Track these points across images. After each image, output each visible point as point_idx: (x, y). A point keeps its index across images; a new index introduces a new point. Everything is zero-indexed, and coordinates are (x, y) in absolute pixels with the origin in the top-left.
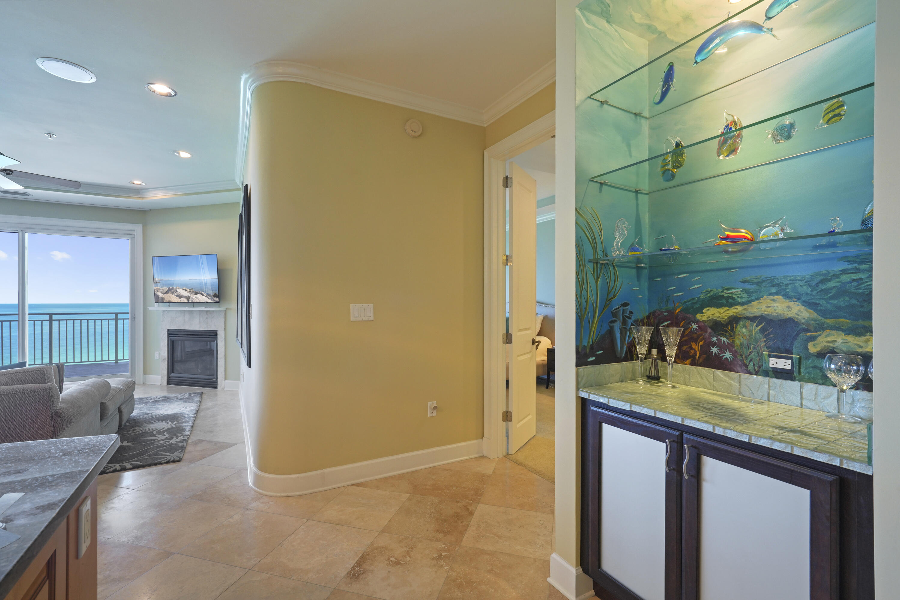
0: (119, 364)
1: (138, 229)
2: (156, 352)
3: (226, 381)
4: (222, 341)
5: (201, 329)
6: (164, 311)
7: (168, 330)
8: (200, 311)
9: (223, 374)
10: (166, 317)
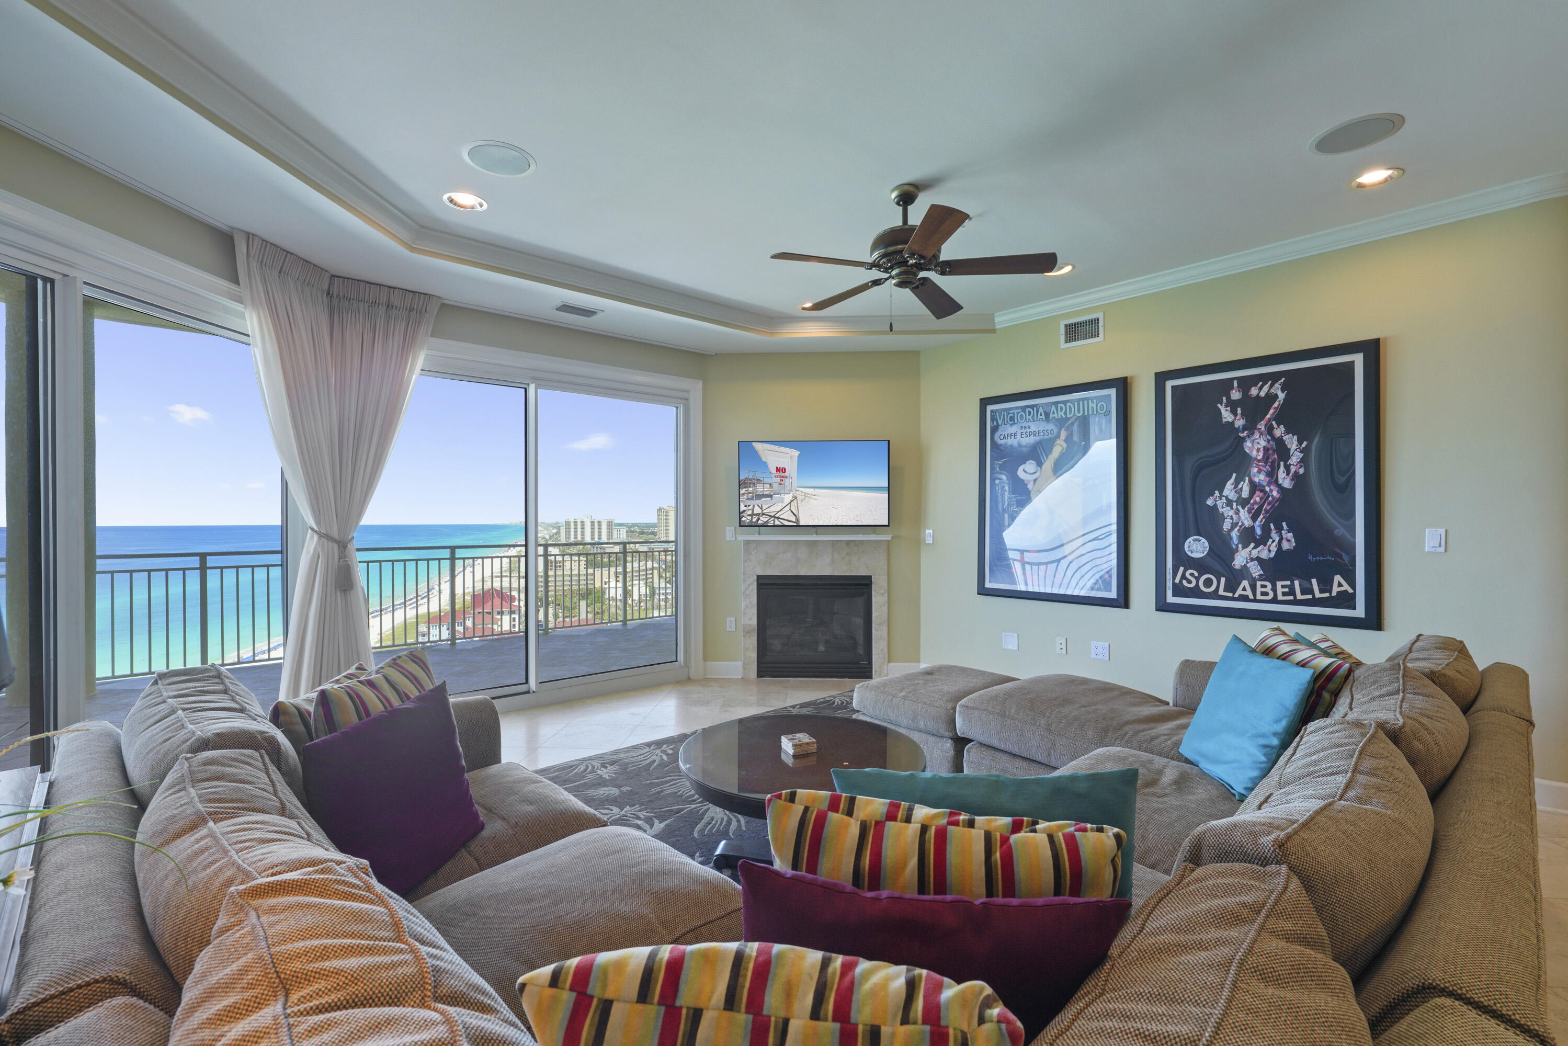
0: (458, 647)
1: (695, 388)
2: (728, 619)
3: (891, 664)
4: (882, 594)
5: (836, 574)
6: (747, 543)
7: (759, 577)
8: (833, 541)
9: (886, 651)
10: (753, 553)
